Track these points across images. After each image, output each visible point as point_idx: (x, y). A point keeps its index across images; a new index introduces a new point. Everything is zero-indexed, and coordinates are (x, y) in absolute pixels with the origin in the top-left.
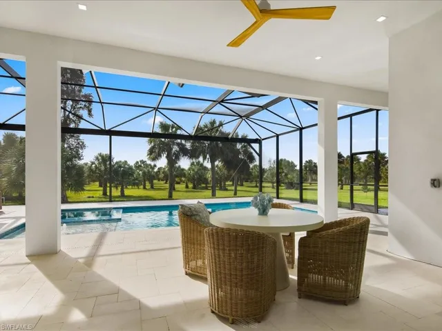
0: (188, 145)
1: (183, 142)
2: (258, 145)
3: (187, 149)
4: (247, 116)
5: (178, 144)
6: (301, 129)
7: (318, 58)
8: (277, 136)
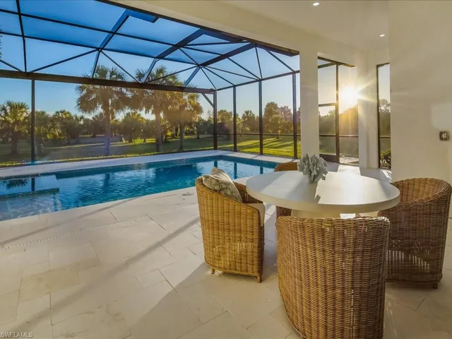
0: (129, 94)
1: (124, 90)
2: (212, 95)
3: (128, 98)
4: (205, 65)
5: (117, 93)
6: (260, 81)
7: (316, 4)
8: (234, 86)
